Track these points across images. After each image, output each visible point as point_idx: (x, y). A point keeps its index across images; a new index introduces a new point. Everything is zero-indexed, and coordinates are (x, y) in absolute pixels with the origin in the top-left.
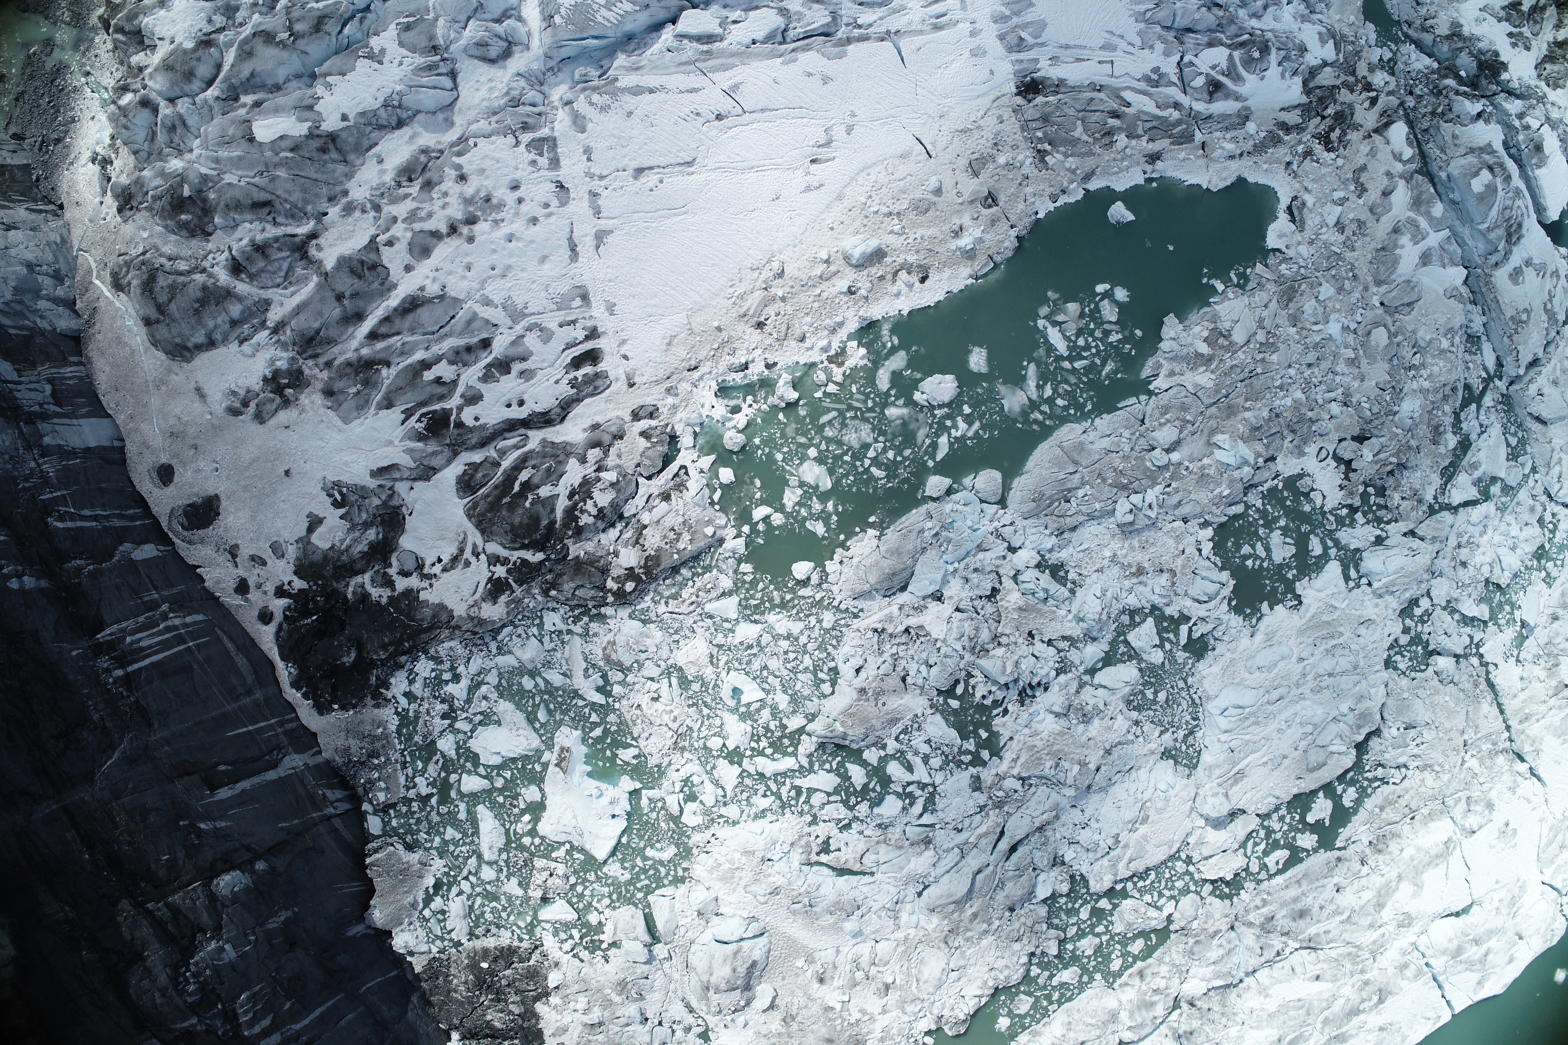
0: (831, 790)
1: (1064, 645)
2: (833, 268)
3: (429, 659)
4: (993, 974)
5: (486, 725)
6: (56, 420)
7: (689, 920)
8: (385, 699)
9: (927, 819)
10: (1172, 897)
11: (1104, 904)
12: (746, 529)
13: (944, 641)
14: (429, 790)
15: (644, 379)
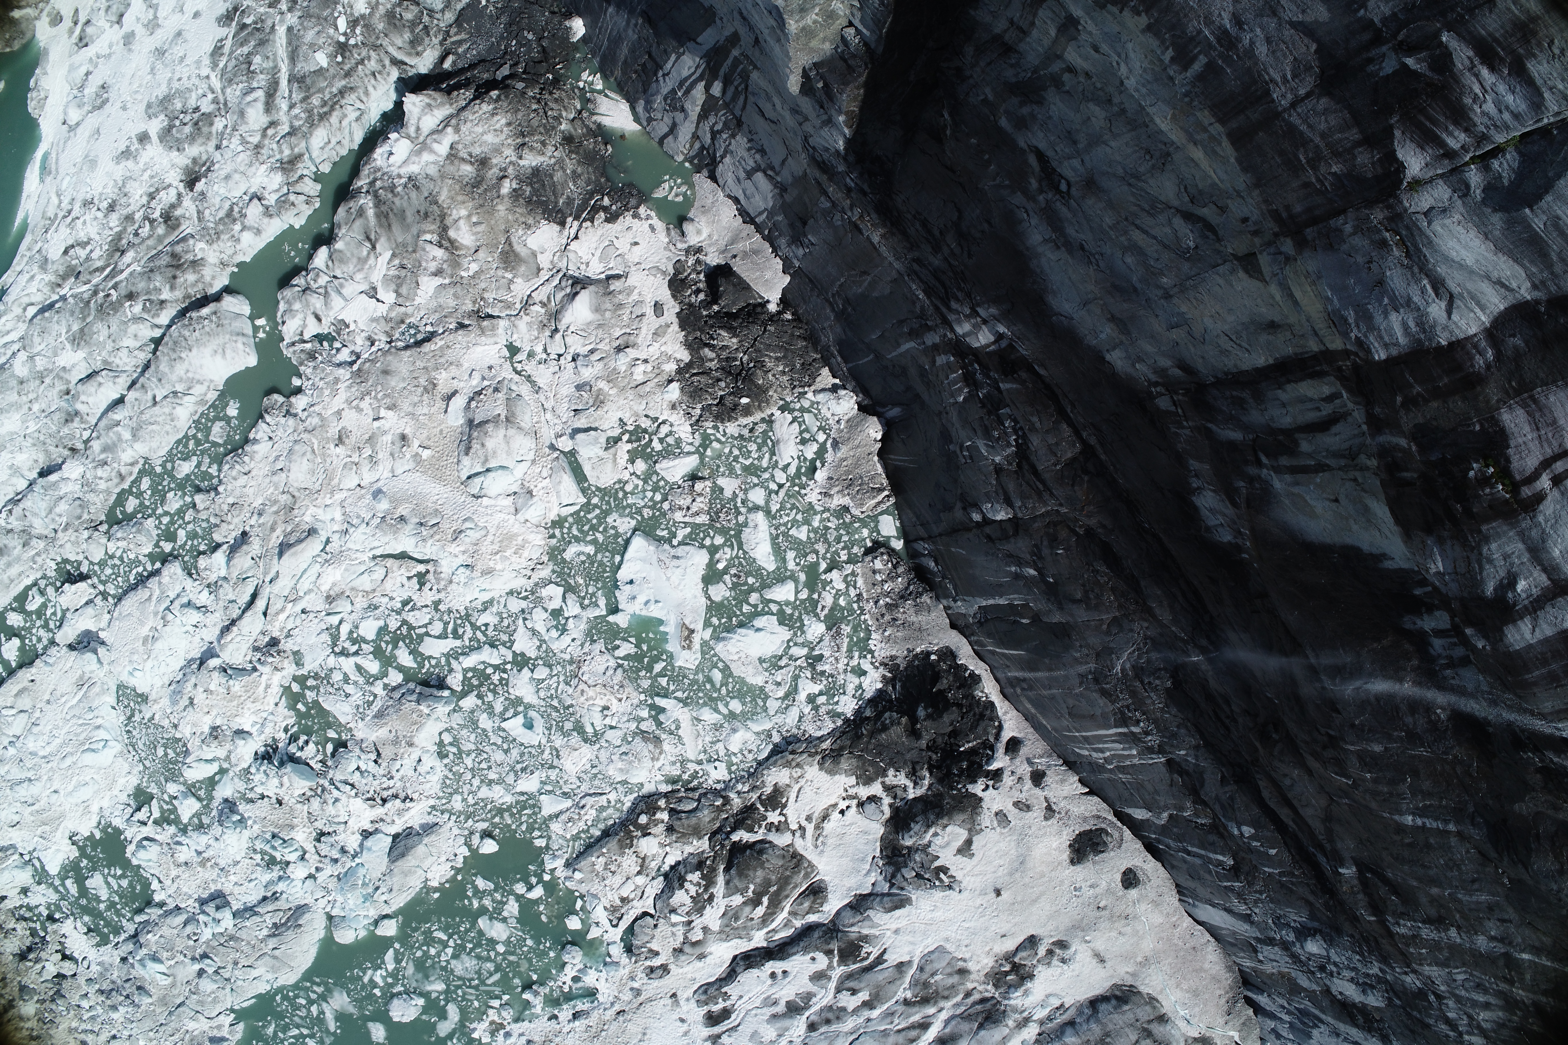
0: (426, 638)
1: (250, 796)
3: (843, 714)
4: (247, 469)
5: (775, 657)
6: (1246, 934)
7: (540, 486)
8: (886, 665)
9: (335, 620)
10: (112, 557)
11: (167, 547)
12: (546, 877)
13: (349, 796)
15: (662, 1002)
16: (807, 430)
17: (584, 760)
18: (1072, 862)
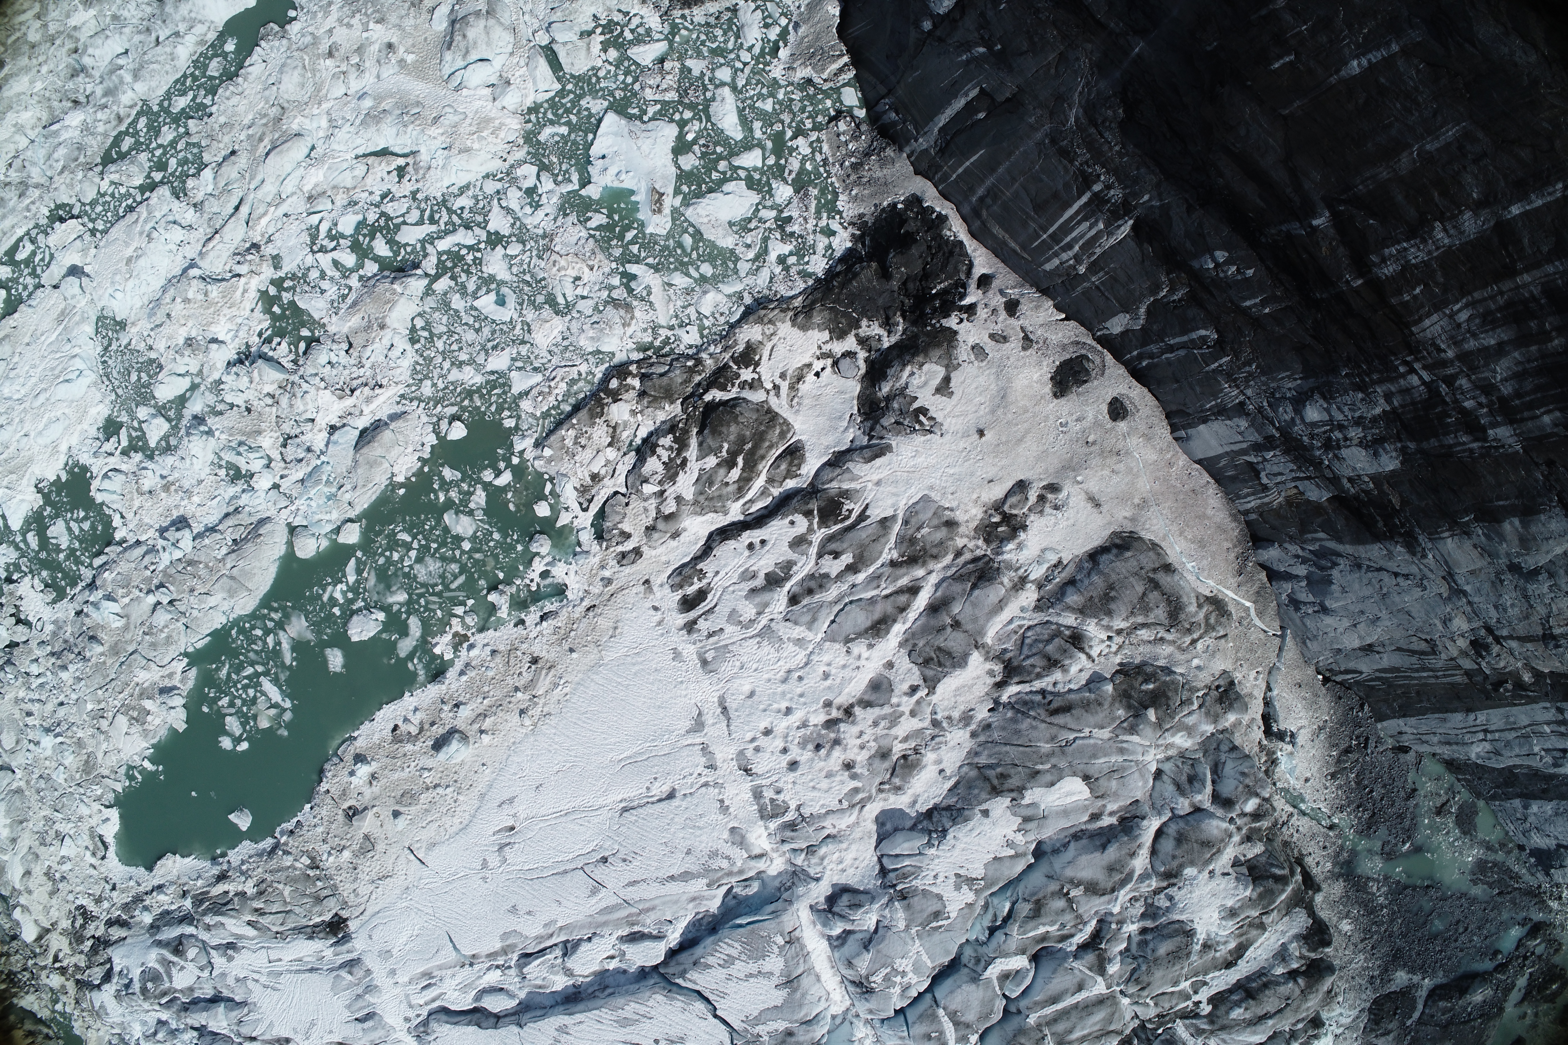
0: (403, 227)
1: (220, 407)
2: (476, 726)
3: (814, 274)
4: (240, 90)
6: (1244, 445)
7: (517, 74)
8: (854, 223)
9: (315, 219)
13: (318, 389)
14: (794, 143)
15: (634, 590)
16: (770, 16)
17: (556, 332)
18: (1055, 396)
